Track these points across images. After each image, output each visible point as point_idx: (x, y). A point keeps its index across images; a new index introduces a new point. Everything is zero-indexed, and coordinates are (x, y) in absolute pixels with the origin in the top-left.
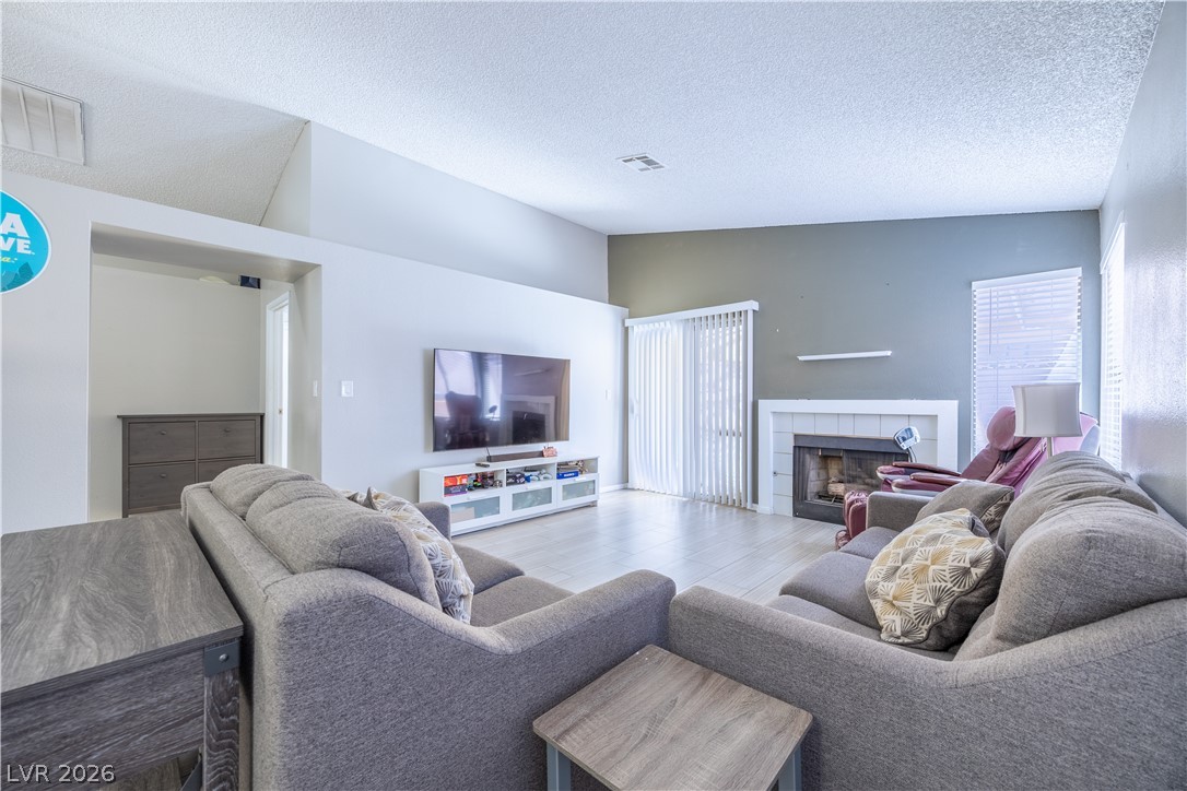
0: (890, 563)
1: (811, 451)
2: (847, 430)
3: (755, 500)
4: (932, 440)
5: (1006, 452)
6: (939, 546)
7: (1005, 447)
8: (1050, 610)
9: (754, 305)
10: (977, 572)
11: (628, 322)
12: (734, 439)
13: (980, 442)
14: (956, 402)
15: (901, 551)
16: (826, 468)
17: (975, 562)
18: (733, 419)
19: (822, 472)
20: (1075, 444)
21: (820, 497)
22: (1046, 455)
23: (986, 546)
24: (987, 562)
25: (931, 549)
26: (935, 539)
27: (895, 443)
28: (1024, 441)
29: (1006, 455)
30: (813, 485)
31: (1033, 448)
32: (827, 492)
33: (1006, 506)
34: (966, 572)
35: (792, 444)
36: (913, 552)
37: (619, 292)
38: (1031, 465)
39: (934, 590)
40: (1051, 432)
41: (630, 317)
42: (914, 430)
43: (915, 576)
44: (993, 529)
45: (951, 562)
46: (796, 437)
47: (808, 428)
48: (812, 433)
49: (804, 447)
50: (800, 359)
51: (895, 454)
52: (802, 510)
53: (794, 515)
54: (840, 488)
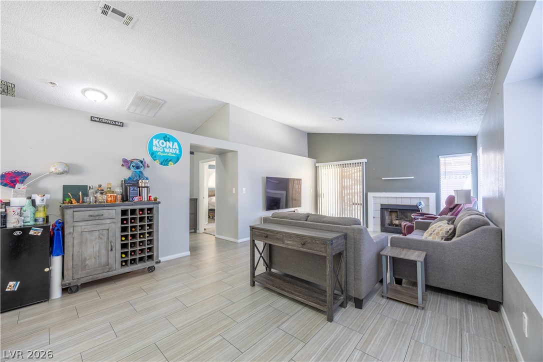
0: (430, 233)
1: (387, 210)
2: (399, 202)
3: (367, 226)
4: (427, 205)
5: (451, 208)
6: (442, 227)
7: (451, 207)
8: (465, 230)
9: (365, 160)
10: (450, 231)
11: (317, 165)
12: (359, 206)
13: (443, 206)
14: (435, 193)
15: (432, 230)
16: (391, 215)
17: (450, 230)
18: (358, 199)
19: (390, 217)
20: (471, 206)
21: (389, 225)
22: (463, 209)
23: (452, 226)
24: (453, 229)
25: (440, 228)
26: (440, 226)
27: (417, 206)
28: (457, 205)
29: (451, 210)
30: (387, 221)
31: (459, 207)
32: (392, 223)
33: (454, 221)
34: (448, 231)
35: (380, 207)
36: (435, 229)
37: (312, 154)
38: (459, 212)
39: (441, 236)
40: (464, 202)
41: (317, 163)
42: (422, 202)
43: (436, 234)
44: (453, 223)
45: (445, 230)
46: (381, 205)
47: (386, 202)
48: (387, 203)
49: (384, 208)
50: (383, 179)
51: (415, 210)
52: (384, 229)
53: (381, 231)
54: (396, 222)
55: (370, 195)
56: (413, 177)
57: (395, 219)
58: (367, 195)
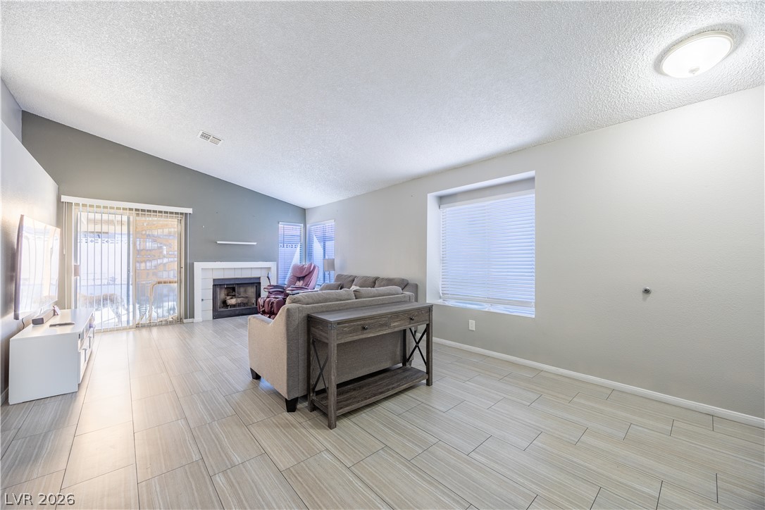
1: (221, 286)
2: (238, 275)
9: (187, 210)
11: (64, 198)
21: (220, 307)
27: (257, 279)
32: (225, 304)
35: (212, 284)
46: (214, 280)
47: (220, 275)
48: (222, 277)
49: (218, 285)
50: (218, 242)
51: (256, 283)
52: (217, 315)
53: (214, 318)
54: (233, 301)
55: (199, 266)
56: (255, 243)
57: (228, 298)
58: (192, 266)
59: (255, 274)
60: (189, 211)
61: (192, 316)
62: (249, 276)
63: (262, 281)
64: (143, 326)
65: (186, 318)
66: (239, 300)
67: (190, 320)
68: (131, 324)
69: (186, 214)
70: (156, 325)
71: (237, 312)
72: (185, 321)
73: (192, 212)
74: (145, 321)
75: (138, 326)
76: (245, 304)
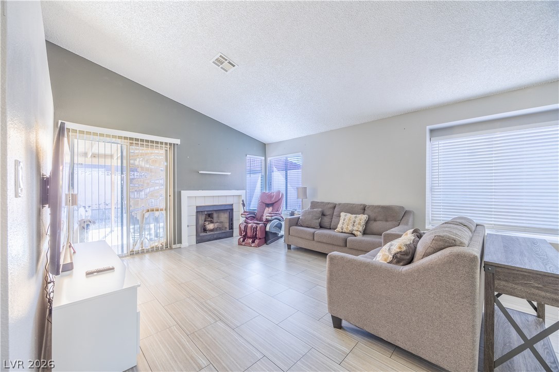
1: (202, 213)
14: (245, 191)
32: (204, 229)
35: (196, 211)
46: (197, 207)
47: (202, 203)
48: (204, 205)
49: (200, 211)
50: (200, 172)
51: (229, 210)
52: (199, 240)
53: (197, 243)
54: (210, 226)
55: (185, 194)
56: (229, 174)
57: (207, 223)
58: (179, 194)
59: (229, 201)
60: (178, 141)
61: (180, 242)
62: (225, 203)
63: (235, 208)
64: (138, 253)
65: (175, 244)
66: (216, 225)
67: (178, 246)
68: (125, 252)
69: (174, 144)
70: (148, 251)
71: (215, 236)
72: (174, 246)
73: (179, 143)
74: (138, 248)
75: (132, 254)
76: (220, 229)
